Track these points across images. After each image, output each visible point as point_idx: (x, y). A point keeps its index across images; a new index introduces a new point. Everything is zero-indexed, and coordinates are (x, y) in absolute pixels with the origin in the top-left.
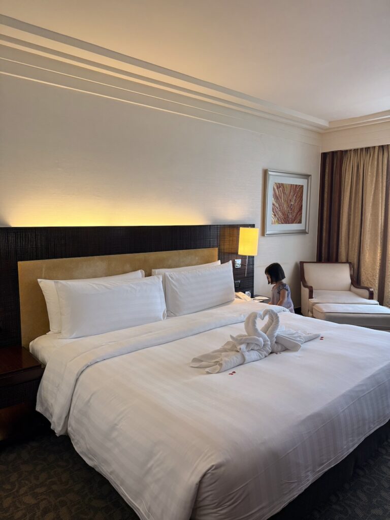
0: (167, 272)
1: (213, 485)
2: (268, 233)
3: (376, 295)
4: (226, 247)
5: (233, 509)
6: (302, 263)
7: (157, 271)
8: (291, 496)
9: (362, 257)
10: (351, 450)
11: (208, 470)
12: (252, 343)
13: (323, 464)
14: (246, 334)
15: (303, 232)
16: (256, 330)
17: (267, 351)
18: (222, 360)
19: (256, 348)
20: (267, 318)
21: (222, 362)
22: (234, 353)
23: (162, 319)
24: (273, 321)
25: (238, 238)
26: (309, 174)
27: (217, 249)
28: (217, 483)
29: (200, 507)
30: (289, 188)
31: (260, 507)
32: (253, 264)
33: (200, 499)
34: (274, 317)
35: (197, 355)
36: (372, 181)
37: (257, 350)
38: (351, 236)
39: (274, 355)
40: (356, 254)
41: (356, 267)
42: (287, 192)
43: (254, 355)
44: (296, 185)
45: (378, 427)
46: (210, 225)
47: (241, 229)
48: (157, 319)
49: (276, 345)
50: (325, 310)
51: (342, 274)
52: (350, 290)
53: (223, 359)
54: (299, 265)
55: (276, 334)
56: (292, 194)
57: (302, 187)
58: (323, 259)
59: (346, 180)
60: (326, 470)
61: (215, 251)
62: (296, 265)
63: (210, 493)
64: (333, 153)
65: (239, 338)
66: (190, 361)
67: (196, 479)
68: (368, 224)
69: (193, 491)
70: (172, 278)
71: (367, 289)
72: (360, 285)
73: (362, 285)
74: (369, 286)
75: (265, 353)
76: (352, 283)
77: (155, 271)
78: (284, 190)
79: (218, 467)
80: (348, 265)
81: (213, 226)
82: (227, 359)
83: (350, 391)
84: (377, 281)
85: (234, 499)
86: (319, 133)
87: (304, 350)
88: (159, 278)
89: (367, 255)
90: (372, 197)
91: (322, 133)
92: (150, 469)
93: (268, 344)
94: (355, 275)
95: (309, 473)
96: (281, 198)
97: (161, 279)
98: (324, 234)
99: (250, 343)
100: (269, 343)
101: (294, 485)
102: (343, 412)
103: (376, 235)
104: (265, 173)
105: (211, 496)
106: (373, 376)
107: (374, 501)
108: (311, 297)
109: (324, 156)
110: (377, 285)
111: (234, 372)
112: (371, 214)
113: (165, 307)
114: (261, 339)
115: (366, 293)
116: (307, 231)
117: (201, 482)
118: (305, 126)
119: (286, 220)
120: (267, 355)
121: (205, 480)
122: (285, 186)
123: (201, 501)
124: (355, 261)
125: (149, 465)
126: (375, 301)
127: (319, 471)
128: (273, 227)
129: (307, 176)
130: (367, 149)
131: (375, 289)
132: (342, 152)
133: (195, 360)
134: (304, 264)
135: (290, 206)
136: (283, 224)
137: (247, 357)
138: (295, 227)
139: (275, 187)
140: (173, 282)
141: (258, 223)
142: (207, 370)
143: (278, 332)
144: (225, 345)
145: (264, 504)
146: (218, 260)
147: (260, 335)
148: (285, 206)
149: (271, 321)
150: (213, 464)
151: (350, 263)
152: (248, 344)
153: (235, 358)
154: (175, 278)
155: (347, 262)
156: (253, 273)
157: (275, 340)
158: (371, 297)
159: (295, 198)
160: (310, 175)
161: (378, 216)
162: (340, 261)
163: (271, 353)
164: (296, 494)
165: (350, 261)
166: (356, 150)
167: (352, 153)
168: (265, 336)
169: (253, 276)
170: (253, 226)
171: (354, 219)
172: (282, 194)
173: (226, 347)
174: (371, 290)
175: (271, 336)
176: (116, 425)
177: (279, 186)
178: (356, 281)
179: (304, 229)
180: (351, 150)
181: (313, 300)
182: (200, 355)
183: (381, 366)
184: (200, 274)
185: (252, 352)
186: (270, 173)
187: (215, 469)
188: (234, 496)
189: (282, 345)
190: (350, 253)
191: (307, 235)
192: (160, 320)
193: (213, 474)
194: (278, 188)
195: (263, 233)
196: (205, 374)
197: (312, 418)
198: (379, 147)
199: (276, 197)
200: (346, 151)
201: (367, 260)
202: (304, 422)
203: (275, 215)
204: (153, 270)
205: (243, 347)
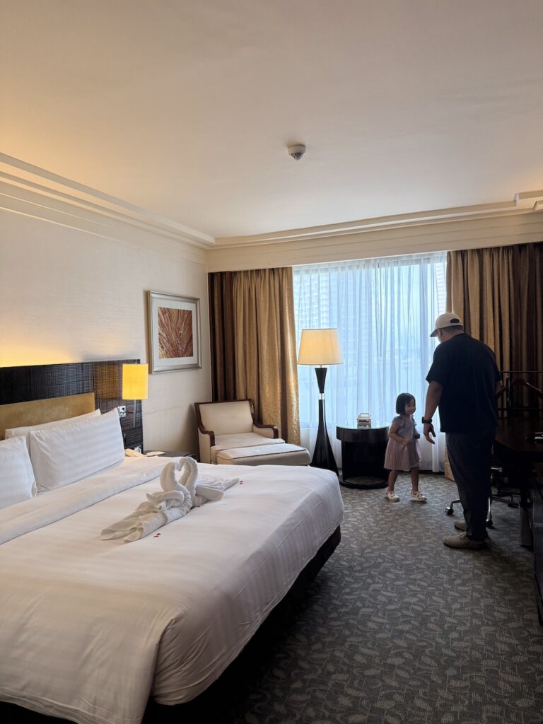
0: (33, 430)
1: (174, 642)
2: (155, 369)
3: (280, 434)
4: (105, 390)
5: (196, 662)
6: (197, 405)
7: (13, 431)
8: (246, 638)
9: (261, 392)
10: (290, 587)
11: (168, 626)
12: (172, 499)
13: (268, 603)
14: (163, 491)
15: (196, 367)
16: (175, 483)
17: (188, 507)
18: (141, 524)
19: (177, 504)
20: (183, 469)
21: (143, 526)
22: (152, 514)
23: (32, 496)
24: (190, 471)
25: (120, 377)
26: (197, 297)
27: (93, 394)
28: (178, 637)
29: (161, 671)
30: (176, 314)
31: (221, 653)
32: (141, 411)
33: (161, 662)
34: (191, 466)
35: (106, 527)
36: (266, 307)
37: (177, 507)
38: (248, 369)
39: (196, 509)
40: (255, 389)
41: (256, 403)
42: (174, 319)
43: (175, 512)
44: (184, 311)
45: (309, 561)
46: (82, 363)
47: (125, 366)
48: (23, 498)
49: (197, 498)
50: (232, 456)
51: (241, 413)
52: (252, 431)
53: (142, 522)
54: (194, 407)
55: (195, 485)
56: (180, 321)
57: (190, 312)
58: (219, 398)
59: (239, 305)
60: (271, 609)
61: (91, 398)
62: (191, 407)
63: (172, 650)
64: (222, 274)
65: (157, 496)
66: (100, 534)
67: (155, 639)
68: (265, 355)
69: (153, 655)
70: (40, 438)
71: (271, 427)
72: (262, 423)
73: (265, 424)
74: (272, 423)
75: (186, 509)
76: (254, 423)
77: (11, 431)
78: (170, 316)
79: (177, 620)
80: (247, 402)
81: (86, 363)
82: (147, 522)
83: (282, 526)
84: (279, 418)
85: (198, 648)
86: (204, 250)
87: (227, 497)
88: (21, 440)
89: (267, 389)
90: (266, 325)
91: (207, 250)
92: (89, 656)
93: (188, 498)
94: (257, 413)
95: (257, 614)
96: (168, 326)
97: (25, 441)
98: (218, 368)
99: (169, 500)
100: (190, 496)
101: (247, 627)
102: (280, 547)
103: (275, 367)
104: (147, 295)
105: (173, 654)
106: (299, 509)
107: (313, 638)
108: (213, 444)
109: (212, 276)
110: (280, 422)
111: (159, 534)
112: (267, 344)
113: (33, 480)
114: (182, 493)
115: (270, 431)
116: (200, 365)
117: (160, 642)
118: (187, 240)
119: (174, 352)
120: (189, 510)
121: (164, 638)
122: (171, 312)
123: (162, 664)
124: (254, 397)
125: (87, 651)
126: (280, 440)
127: (266, 611)
128: (160, 362)
129: (194, 300)
130: (258, 271)
131: (278, 427)
132: (231, 273)
133: (105, 532)
134: (200, 405)
135: (178, 336)
136: (172, 357)
137: (169, 516)
138: (185, 361)
139: (161, 313)
140: (42, 443)
141: (143, 358)
142: (126, 538)
143: (197, 483)
144: (139, 507)
145: (224, 651)
146: (96, 409)
147: (180, 489)
148: (173, 336)
149: (188, 471)
150: (171, 618)
151: (250, 400)
152: (167, 501)
153: (156, 519)
154: (43, 437)
155: (246, 399)
156: (141, 422)
157: (195, 492)
158: (276, 436)
159: (183, 325)
160: (199, 299)
161: (275, 345)
162: (238, 398)
163: (192, 508)
164: (249, 637)
165: (249, 398)
166: (246, 272)
167: (242, 275)
168: (185, 488)
169: (142, 427)
170: (138, 361)
171: (250, 349)
172: (169, 321)
173: (140, 510)
174: (275, 427)
175: (190, 488)
176: (24, 624)
177: (165, 311)
178: (258, 420)
179: (196, 363)
180: (240, 272)
181: (217, 447)
182: (110, 525)
183: (304, 498)
184: (78, 429)
185: (173, 510)
186: (153, 295)
187: (175, 623)
188: (196, 648)
189: (203, 497)
190: (249, 388)
191: (200, 370)
192: (29, 498)
193: (173, 629)
194: (163, 314)
195: (150, 372)
196: (123, 544)
197: (254, 556)
198: (270, 269)
199: (161, 324)
200: (235, 273)
201: (267, 395)
202: (248, 561)
203: (162, 347)
204: (7, 430)
205: (163, 504)
